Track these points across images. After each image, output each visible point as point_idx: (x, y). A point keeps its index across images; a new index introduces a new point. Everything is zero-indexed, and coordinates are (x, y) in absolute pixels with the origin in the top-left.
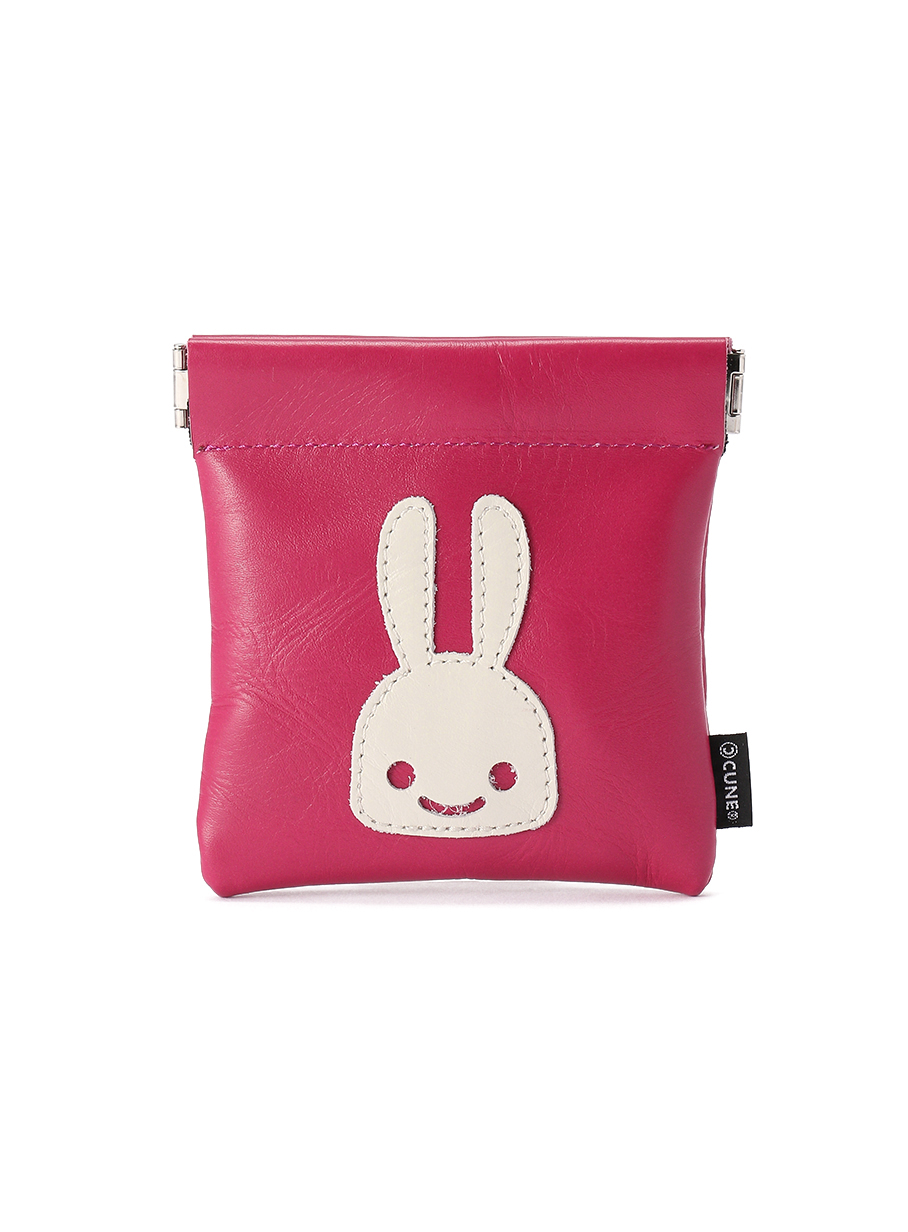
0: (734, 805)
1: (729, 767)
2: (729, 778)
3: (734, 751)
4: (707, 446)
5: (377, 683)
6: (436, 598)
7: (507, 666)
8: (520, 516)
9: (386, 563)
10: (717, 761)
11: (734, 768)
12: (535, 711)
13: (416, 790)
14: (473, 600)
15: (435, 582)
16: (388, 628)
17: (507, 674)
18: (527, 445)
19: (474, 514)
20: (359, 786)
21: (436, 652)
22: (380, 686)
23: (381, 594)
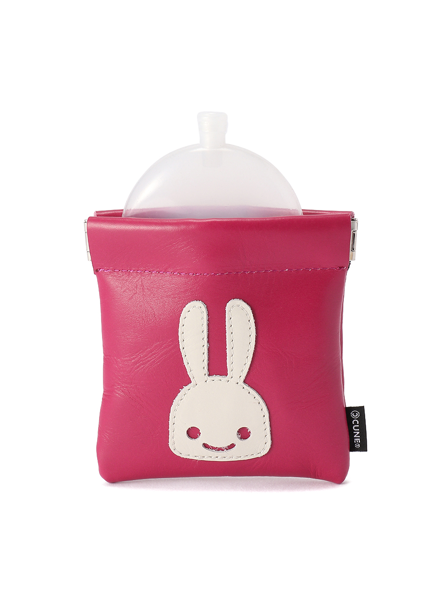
0: (358, 440)
1: (356, 422)
2: (355, 428)
3: (358, 415)
4: (341, 268)
5: (180, 390)
6: (209, 350)
7: (245, 382)
8: (250, 309)
9: (183, 333)
10: (349, 420)
11: (358, 423)
12: (259, 403)
13: (201, 440)
14: (227, 351)
15: (208, 342)
16: (185, 364)
17: (245, 386)
18: (251, 273)
19: (227, 309)
20: (173, 437)
21: (209, 375)
22: (182, 391)
23: (181, 348)
